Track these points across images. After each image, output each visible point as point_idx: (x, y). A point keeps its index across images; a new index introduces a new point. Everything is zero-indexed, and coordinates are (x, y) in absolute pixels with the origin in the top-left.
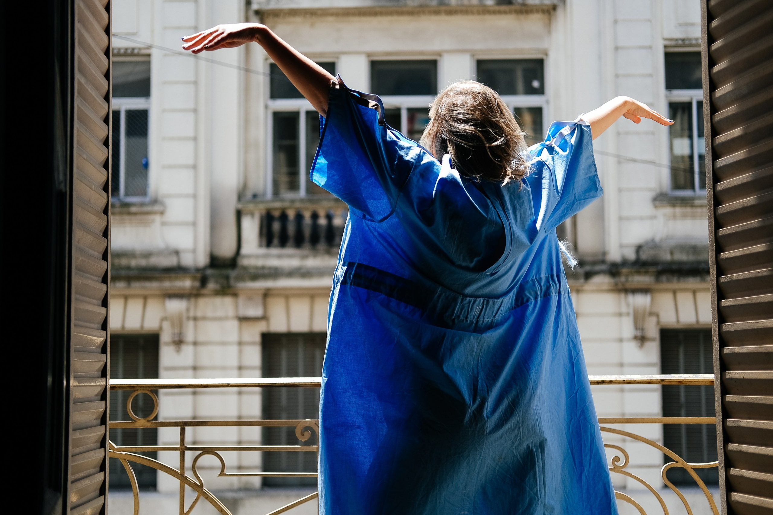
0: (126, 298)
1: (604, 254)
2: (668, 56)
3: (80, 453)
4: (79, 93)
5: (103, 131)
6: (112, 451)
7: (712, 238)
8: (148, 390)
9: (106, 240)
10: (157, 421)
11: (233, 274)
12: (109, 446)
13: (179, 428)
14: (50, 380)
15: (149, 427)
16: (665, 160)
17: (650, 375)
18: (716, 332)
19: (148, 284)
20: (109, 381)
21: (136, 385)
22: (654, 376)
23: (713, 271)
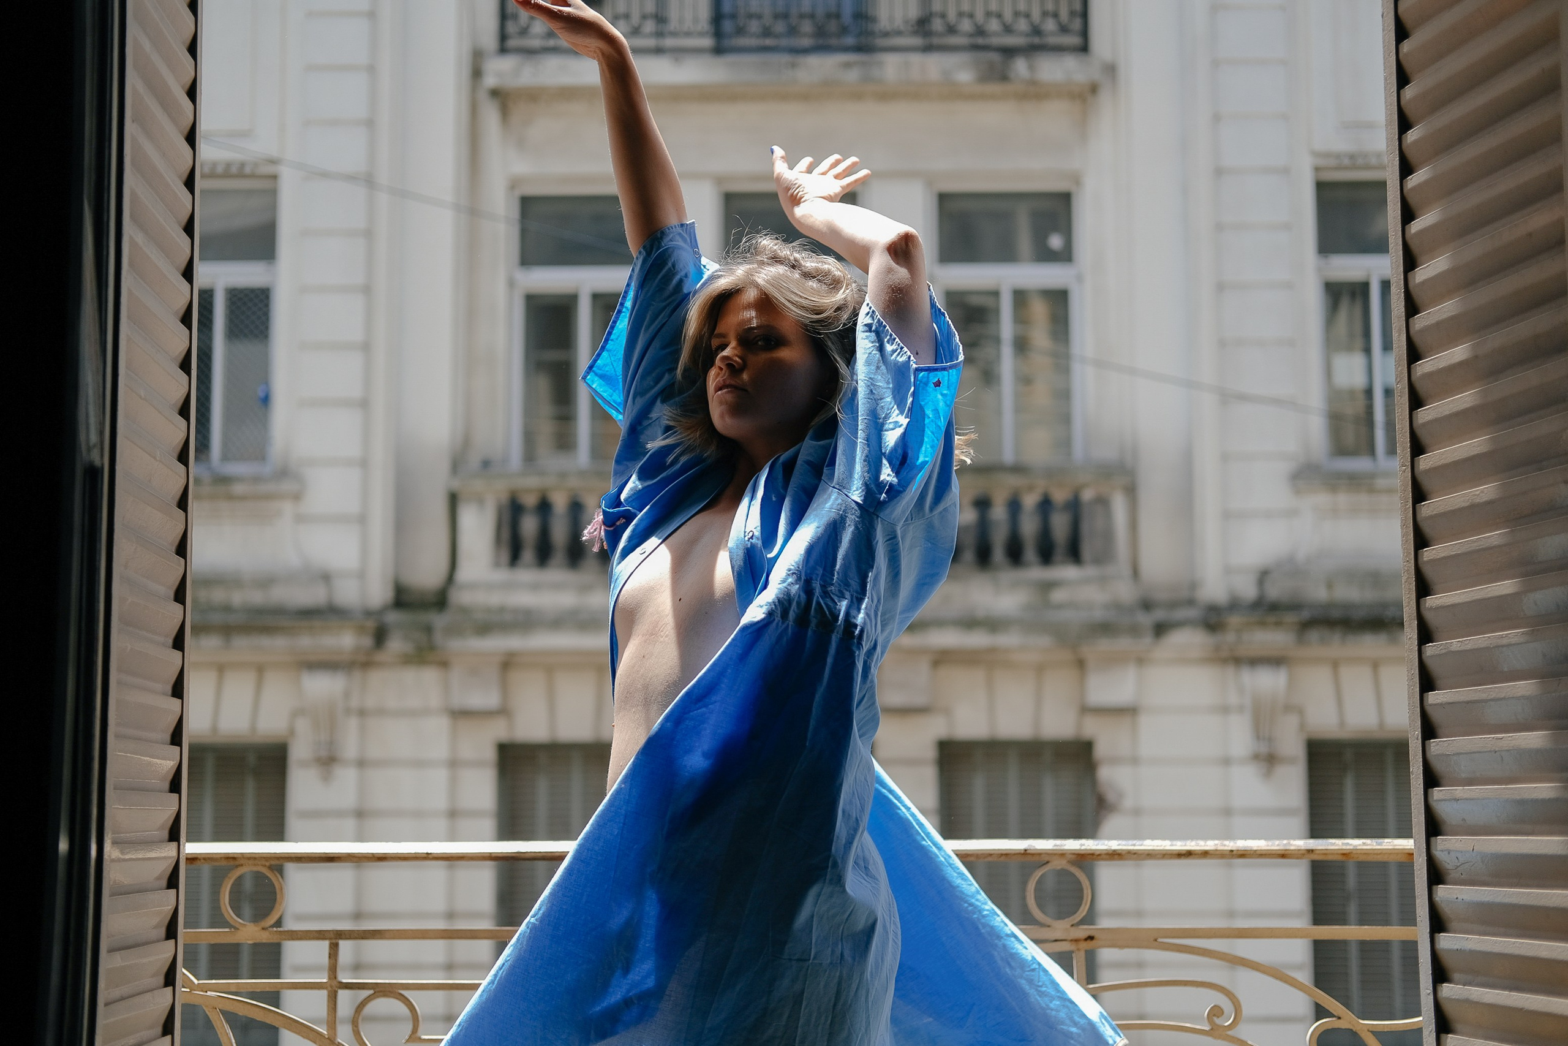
0: (221, 669)
1: (1193, 586)
2: (1324, 189)
3: (122, 999)
4: (131, 264)
5: (178, 340)
6: (188, 990)
7: (1410, 565)
8: (265, 866)
9: (182, 560)
10: (281, 929)
11: (439, 621)
12: (183, 981)
13: (326, 944)
14: (63, 846)
15: (264, 941)
16: (1315, 398)
17: (1285, 839)
18: (1417, 755)
19: (265, 641)
20: (184, 846)
21: (240, 856)
22: (1292, 842)
23: (1411, 632)
